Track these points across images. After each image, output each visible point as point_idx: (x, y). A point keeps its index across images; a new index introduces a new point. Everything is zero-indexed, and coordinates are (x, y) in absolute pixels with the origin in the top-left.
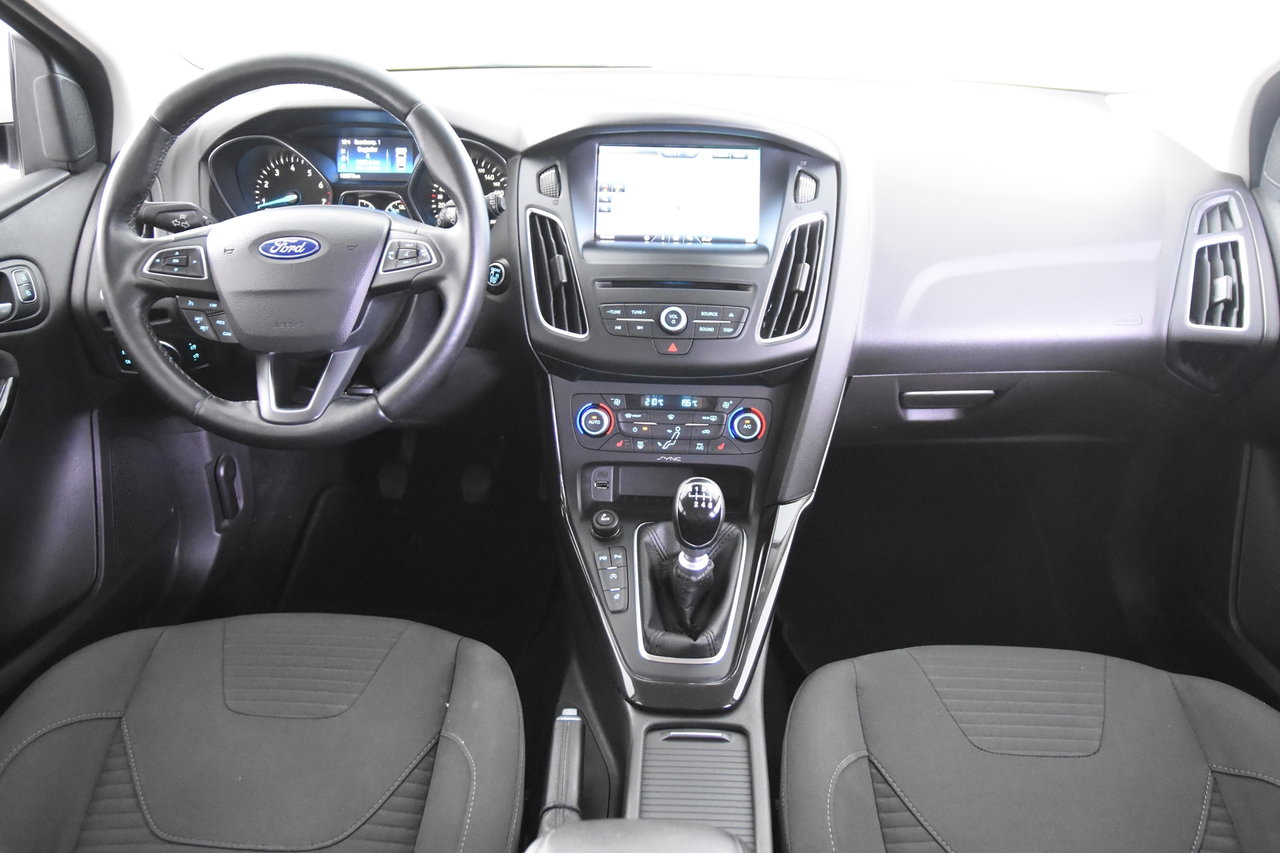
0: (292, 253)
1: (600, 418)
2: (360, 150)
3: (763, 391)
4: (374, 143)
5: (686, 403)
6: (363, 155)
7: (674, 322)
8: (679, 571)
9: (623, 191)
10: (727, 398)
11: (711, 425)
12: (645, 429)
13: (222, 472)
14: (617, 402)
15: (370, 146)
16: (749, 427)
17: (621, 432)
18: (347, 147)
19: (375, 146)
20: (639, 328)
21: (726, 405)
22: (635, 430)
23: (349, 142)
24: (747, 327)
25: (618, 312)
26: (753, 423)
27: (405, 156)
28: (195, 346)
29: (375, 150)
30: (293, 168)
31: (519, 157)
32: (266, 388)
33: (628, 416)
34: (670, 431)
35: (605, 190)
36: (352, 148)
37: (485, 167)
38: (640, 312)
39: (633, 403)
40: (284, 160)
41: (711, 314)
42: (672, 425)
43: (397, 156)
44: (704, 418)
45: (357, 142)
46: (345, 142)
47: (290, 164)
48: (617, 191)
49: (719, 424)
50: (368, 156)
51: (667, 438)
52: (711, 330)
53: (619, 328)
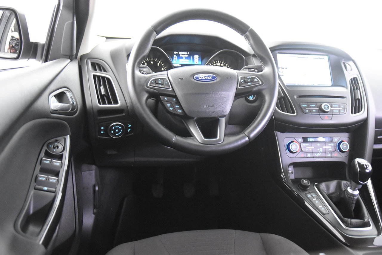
0: (207, 79)
1: (296, 145)
2: (181, 56)
3: (346, 135)
4: (186, 53)
6: (182, 58)
7: (327, 108)
9: (286, 68)
10: (335, 137)
11: (332, 147)
12: (310, 149)
14: (300, 140)
15: (185, 54)
16: (346, 147)
17: (302, 151)
18: (176, 54)
19: (187, 55)
20: (314, 111)
21: (336, 140)
22: (307, 150)
23: (177, 53)
24: (347, 110)
25: (306, 106)
26: (347, 145)
27: (198, 58)
28: (130, 125)
29: (187, 56)
30: (152, 63)
31: (252, 56)
33: (304, 145)
34: (318, 150)
35: (281, 68)
36: (178, 55)
37: (224, 64)
38: (313, 106)
39: (305, 140)
40: (149, 59)
41: (336, 106)
42: (319, 147)
43: (195, 58)
44: (329, 144)
45: (180, 53)
46: (175, 53)
47: (151, 61)
48: (285, 68)
49: (334, 146)
50: (184, 58)
51: (318, 152)
52: (337, 111)
53: (307, 111)
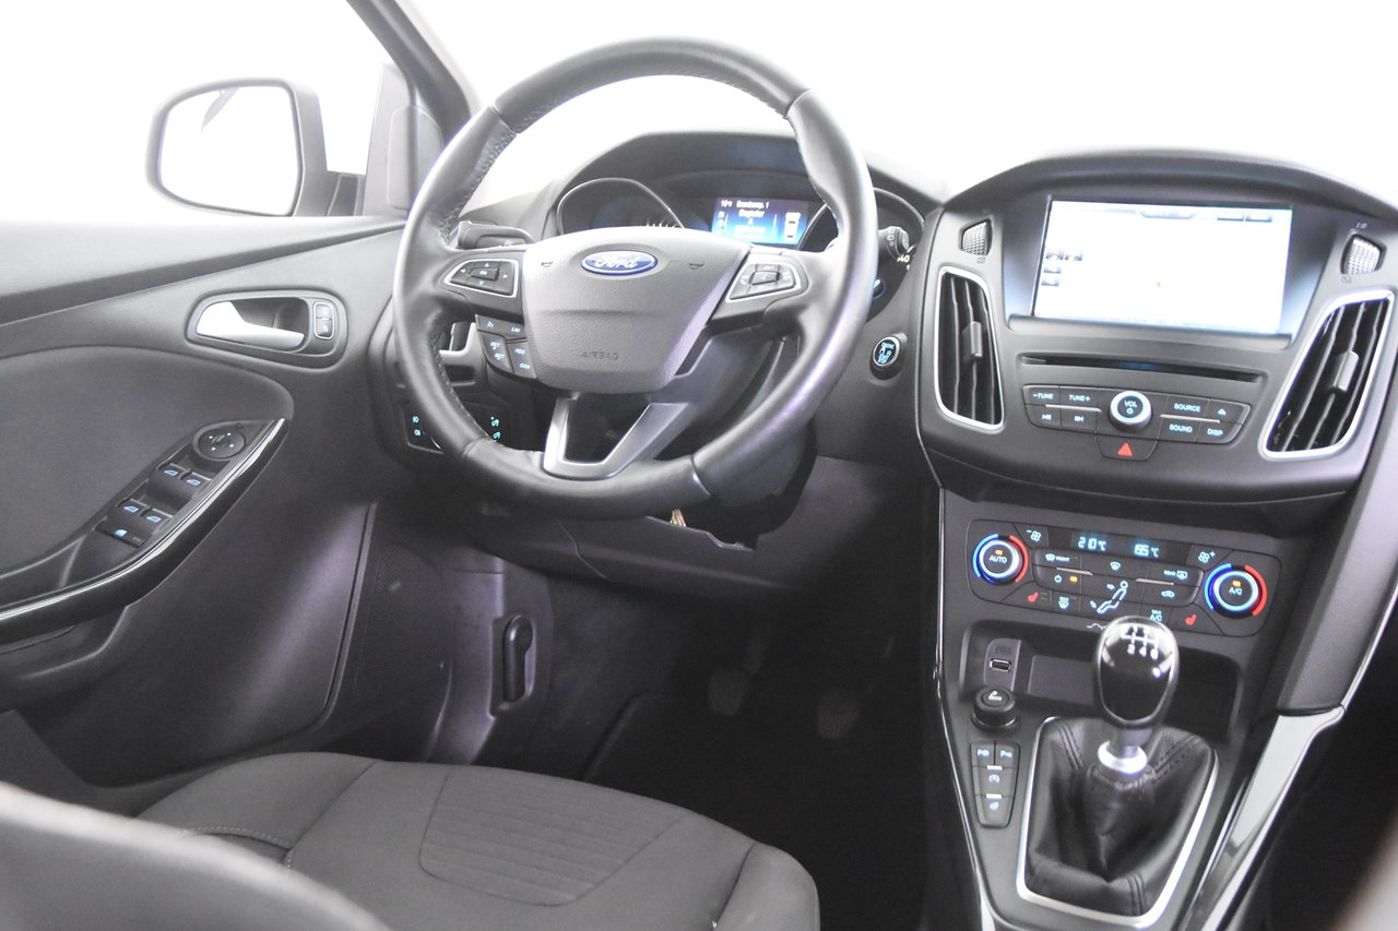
0: (621, 268)
1: (1007, 554)
2: (742, 213)
3: (1269, 544)
4: (760, 205)
5: (1141, 550)
6: (744, 220)
7: (1130, 411)
8: (1096, 773)
9: (1080, 259)
10: (1208, 548)
11: (1178, 583)
12: (1074, 579)
13: (513, 636)
14: (1036, 536)
15: (755, 209)
16: (1239, 592)
17: (1035, 580)
18: (726, 209)
19: (761, 210)
20: (1077, 419)
21: (1204, 557)
22: (1058, 579)
23: (730, 203)
24: (1245, 431)
25: (1050, 396)
26: (1246, 587)
27: (797, 223)
28: (497, 421)
29: (761, 214)
31: (941, 210)
32: (557, 436)
33: (1050, 557)
34: (1111, 587)
35: (1054, 257)
36: (733, 210)
38: (1081, 398)
39: (1060, 540)
41: (1189, 408)
42: (1115, 578)
43: (787, 223)
44: (1167, 573)
45: (740, 204)
46: (725, 203)
48: (1071, 259)
49: (1189, 586)
50: (751, 221)
51: (1107, 596)
52: (1188, 429)
53: (1049, 419)
